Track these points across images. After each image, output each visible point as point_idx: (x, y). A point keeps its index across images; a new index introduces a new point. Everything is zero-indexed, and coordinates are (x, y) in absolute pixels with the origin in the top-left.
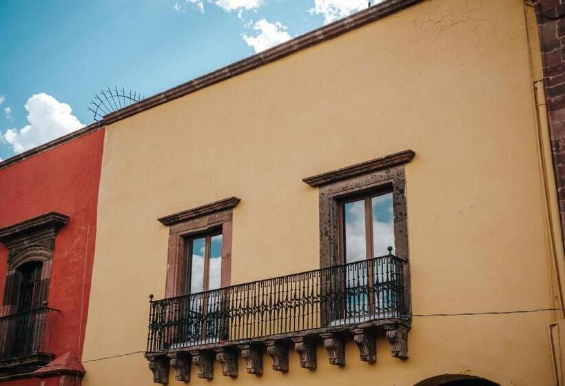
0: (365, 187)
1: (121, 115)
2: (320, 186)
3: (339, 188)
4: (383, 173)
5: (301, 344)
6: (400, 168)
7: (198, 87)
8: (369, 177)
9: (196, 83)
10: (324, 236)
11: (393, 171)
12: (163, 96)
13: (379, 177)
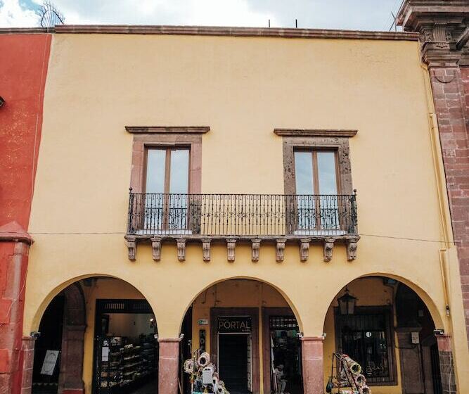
0: (308, 145)
1: (76, 30)
2: (284, 136)
3: (299, 141)
4: (333, 140)
5: (283, 244)
6: (346, 139)
7: (163, 32)
8: (323, 139)
9: (164, 29)
10: (287, 172)
11: (340, 140)
12: (127, 28)
13: (330, 142)
